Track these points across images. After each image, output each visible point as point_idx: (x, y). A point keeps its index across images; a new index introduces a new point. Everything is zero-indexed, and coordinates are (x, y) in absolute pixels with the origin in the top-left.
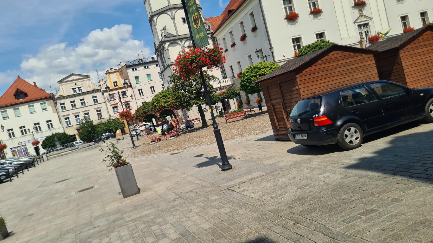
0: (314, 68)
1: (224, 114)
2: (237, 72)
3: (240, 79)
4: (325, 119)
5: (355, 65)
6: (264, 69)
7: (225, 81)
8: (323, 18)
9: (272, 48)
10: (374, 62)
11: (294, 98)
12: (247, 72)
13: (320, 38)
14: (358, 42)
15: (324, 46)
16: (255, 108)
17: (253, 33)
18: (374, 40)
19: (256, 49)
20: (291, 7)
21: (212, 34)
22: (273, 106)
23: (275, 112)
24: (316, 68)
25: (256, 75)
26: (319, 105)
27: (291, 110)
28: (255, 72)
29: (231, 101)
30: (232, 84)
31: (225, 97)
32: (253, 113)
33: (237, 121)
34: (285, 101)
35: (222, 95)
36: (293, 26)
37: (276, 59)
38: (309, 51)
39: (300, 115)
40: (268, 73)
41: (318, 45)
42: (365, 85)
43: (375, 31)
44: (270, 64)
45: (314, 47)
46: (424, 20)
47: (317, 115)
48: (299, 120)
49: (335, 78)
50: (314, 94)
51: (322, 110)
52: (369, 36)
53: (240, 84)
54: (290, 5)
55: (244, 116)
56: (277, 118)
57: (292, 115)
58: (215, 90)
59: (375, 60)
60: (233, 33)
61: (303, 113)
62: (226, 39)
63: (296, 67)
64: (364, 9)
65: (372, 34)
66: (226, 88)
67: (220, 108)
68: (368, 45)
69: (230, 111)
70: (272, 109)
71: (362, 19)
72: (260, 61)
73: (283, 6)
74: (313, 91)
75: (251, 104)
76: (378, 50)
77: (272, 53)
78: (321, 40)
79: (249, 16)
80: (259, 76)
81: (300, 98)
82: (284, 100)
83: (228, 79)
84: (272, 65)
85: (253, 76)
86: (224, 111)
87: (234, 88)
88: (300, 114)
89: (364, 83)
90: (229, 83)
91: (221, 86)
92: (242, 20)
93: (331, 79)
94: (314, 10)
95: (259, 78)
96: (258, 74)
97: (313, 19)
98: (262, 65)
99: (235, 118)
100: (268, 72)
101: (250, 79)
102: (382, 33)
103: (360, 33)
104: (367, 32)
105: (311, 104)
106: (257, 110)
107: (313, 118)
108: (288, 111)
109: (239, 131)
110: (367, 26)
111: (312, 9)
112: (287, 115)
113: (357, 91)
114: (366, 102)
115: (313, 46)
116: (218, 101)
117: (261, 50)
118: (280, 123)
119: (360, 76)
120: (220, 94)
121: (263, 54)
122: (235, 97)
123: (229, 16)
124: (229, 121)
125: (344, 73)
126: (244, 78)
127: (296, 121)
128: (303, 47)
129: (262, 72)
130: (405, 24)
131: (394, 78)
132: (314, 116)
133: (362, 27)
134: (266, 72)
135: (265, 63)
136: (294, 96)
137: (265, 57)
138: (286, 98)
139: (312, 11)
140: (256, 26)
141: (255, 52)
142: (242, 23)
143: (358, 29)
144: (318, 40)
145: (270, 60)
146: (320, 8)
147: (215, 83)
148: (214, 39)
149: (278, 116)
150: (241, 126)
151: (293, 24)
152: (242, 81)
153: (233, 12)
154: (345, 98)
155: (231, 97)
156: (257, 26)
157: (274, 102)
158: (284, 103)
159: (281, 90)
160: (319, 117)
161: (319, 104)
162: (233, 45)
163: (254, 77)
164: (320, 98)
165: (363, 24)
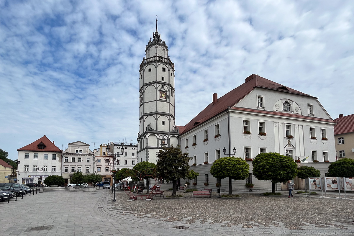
8: (266, 139)
17: (215, 138)
21: (179, 135)
46: (325, 158)
54: (247, 125)
60: (197, 137)
62: (189, 140)
64: (291, 140)
65: (294, 158)
71: (289, 147)
73: (243, 125)
97: (260, 138)
104: (290, 156)
110: (291, 152)
139: (261, 133)
140: (219, 134)
142: (206, 131)
143: (286, 153)
144: (261, 153)
146: (265, 132)
148: (179, 139)
151: (247, 138)
162: (195, 144)
165: (289, 150)
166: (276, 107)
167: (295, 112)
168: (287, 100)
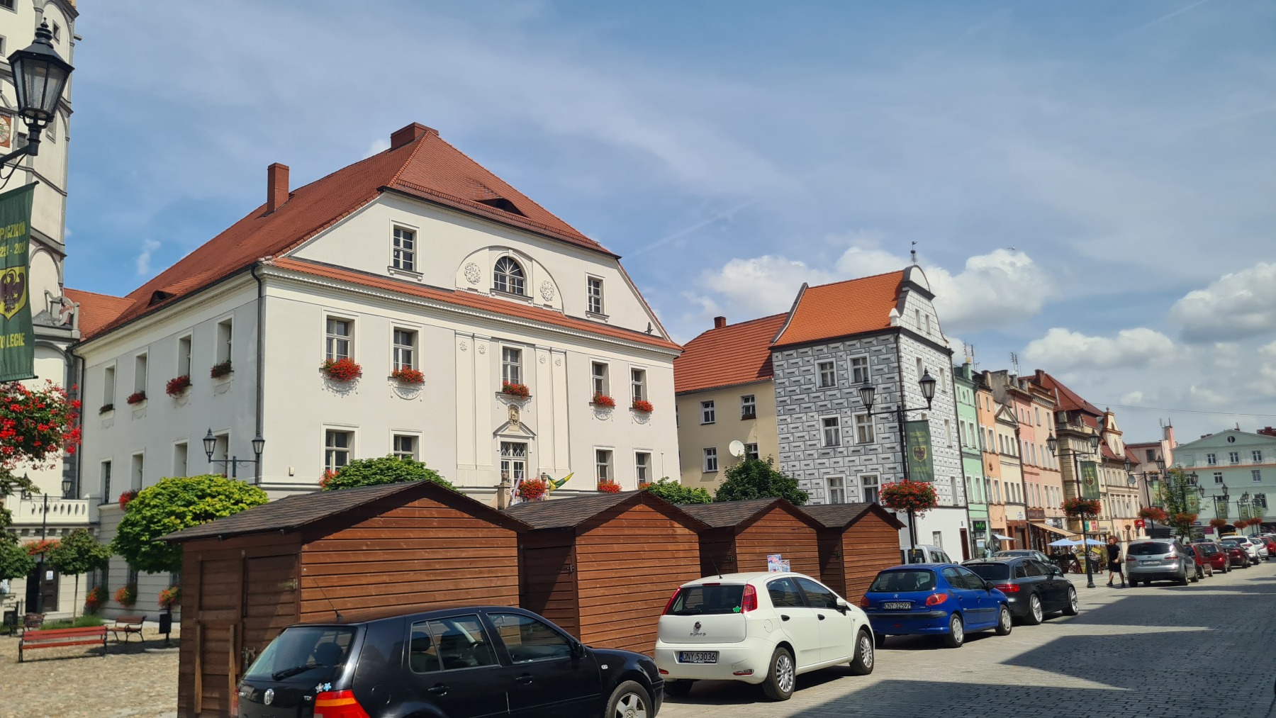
0: (359, 534)
1: (20, 623)
2: (121, 484)
3: (123, 512)
4: (350, 701)
5: (468, 552)
6: (216, 499)
7: (69, 506)
8: (422, 398)
9: (259, 441)
10: (515, 552)
11: (279, 615)
12: (156, 496)
13: (403, 450)
14: (495, 487)
15: (408, 474)
16: (145, 623)
17: (215, 379)
18: (531, 491)
19: (210, 431)
20: (346, 343)
21: (76, 343)
22: (204, 629)
23: (203, 653)
24: (366, 535)
25: (184, 512)
26: (344, 651)
27: (258, 653)
28: (183, 503)
29: (66, 582)
30: (92, 524)
31: (46, 564)
32: (134, 638)
33: (62, 659)
34: (245, 620)
35: (37, 554)
36: (339, 395)
37: (265, 478)
38: (365, 477)
39: (277, 677)
40: (224, 514)
41: (392, 469)
42: (479, 613)
43: (538, 469)
44: (240, 488)
45: (382, 470)
46: (642, 472)
47: (328, 686)
48: (269, 693)
49: (411, 576)
50: (338, 616)
51: (350, 668)
52: (522, 477)
53: (120, 529)
54: (343, 338)
55: (95, 646)
56: (203, 675)
57: (254, 674)
58: (19, 532)
59: (518, 547)
60: (151, 361)
61: (289, 673)
62: (118, 373)
63: (306, 519)
64: (522, 407)
65: (531, 475)
66: (66, 531)
67: (15, 600)
68: (515, 502)
69: (50, 616)
70: (198, 639)
71: (514, 430)
72: (211, 469)
73: (325, 335)
74: (338, 604)
75: (139, 605)
76: (531, 523)
77: (258, 455)
78: (403, 456)
79: (216, 329)
80: (193, 519)
81: (294, 618)
82: (243, 617)
83: (80, 503)
84: (247, 491)
85: (172, 513)
86: (24, 614)
87: (91, 538)
88: (277, 674)
89: (479, 609)
90: (83, 518)
91: (47, 521)
92: (191, 333)
93: (398, 577)
94: (403, 370)
95: (193, 523)
96: (190, 511)
97: (397, 392)
98: (213, 484)
99: (59, 648)
100: (227, 511)
101: (159, 521)
102: (552, 477)
103: (502, 462)
104: (518, 466)
105: (324, 645)
106: (150, 630)
107: (316, 696)
108: (247, 655)
109: (54, 699)
110: (522, 451)
111: (400, 368)
112: (239, 669)
113: (460, 626)
114: (473, 665)
115: (381, 466)
116: (16, 574)
117: (225, 439)
118: (208, 695)
119: (477, 584)
120: (33, 549)
121: (227, 451)
122: (86, 570)
123: (153, 307)
124: (30, 655)
125: (438, 567)
126: (139, 512)
127: (260, 694)
128: (353, 462)
129: (208, 508)
130: (603, 471)
131: (554, 606)
132: (319, 688)
133: (511, 451)
134: (218, 511)
135: (225, 480)
136: (280, 610)
137: (231, 463)
138: (252, 611)
139: (400, 371)
140: (229, 361)
141: (204, 440)
142: (187, 341)
143: (500, 453)
144: (397, 452)
145: (245, 476)
146: (420, 371)
147: (28, 505)
148: (76, 363)
149: (209, 670)
150: (72, 681)
151: (340, 392)
152: (127, 520)
153: (169, 300)
154: (422, 642)
155: (71, 568)
156: (232, 365)
157: (209, 616)
158: (241, 625)
159: (245, 583)
160: (332, 694)
161: (345, 649)
162: (138, 398)
163: (173, 517)
164: (353, 630)
165: (513, 443)
166: (469, 276)
167: (539, 301)
168: (511, 254)
